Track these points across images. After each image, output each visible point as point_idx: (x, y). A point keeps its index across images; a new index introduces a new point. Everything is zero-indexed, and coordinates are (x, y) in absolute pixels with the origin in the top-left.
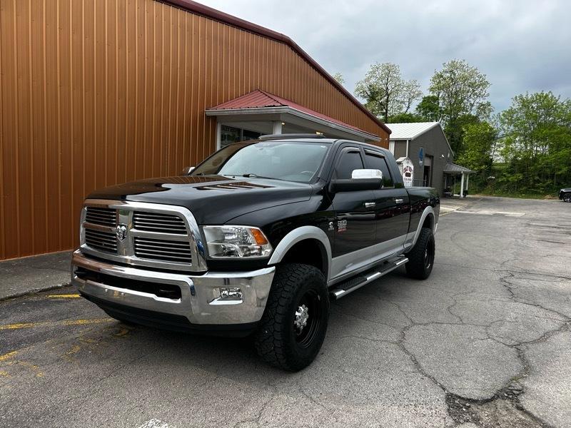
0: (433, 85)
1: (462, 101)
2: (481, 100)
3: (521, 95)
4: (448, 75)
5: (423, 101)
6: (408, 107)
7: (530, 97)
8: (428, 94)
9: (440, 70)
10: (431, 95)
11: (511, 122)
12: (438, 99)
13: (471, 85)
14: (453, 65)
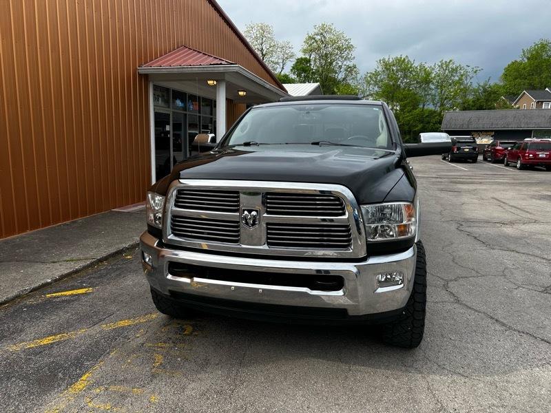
0: (305, 47)
1: (331, 63)
2: (347, 63)
3: (384, 59)
4: (319, 37)
5: (297, 62)
6: (283, 68)
7: (391, 60)
8: (301, 55)
9: (312, 32)
10: (303, 57)
11: (376, 83)
12: (309, 61)
13: (339, 48)
14: (323, 27)
